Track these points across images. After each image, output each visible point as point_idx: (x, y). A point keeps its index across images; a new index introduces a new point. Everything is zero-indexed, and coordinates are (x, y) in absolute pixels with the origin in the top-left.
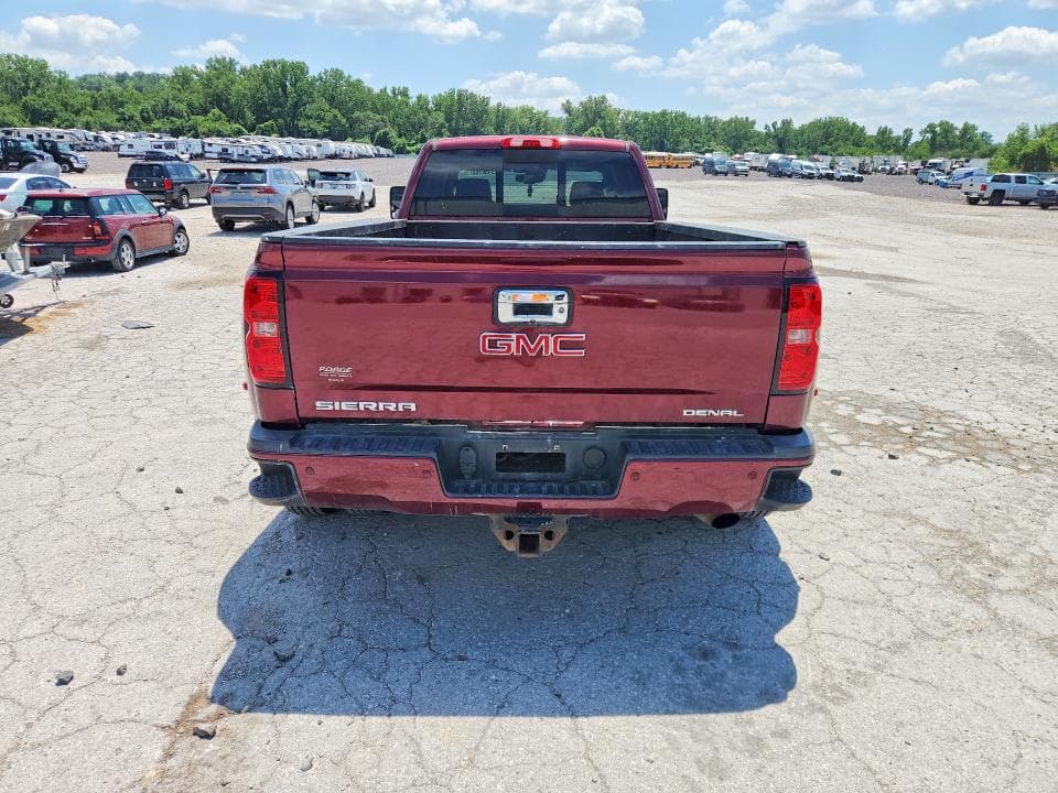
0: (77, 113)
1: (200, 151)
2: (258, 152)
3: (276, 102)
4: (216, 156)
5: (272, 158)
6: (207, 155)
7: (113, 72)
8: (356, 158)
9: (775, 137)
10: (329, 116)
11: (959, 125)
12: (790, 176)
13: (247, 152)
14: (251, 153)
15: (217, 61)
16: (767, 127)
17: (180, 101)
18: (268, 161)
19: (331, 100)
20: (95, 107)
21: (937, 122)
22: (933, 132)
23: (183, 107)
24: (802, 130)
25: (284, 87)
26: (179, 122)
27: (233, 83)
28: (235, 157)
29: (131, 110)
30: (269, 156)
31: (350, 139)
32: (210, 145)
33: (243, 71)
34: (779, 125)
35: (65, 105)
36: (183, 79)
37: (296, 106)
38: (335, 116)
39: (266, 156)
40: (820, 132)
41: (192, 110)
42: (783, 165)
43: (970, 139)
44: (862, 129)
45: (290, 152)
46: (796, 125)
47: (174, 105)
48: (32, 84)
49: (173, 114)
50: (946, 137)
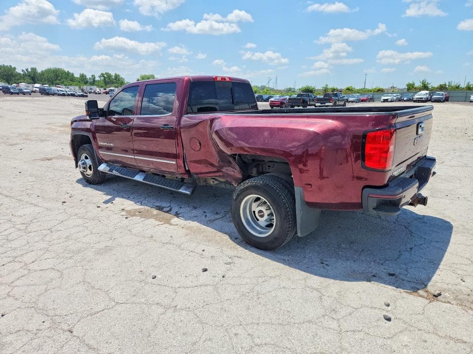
9: (29, 76)
11: (113, 74)
12: (53, 95)
16: (23, 71)
21: (104, 73)
22: (104, 77)
24: (43, 73)
34: (30, 70)
40: (52, 75)
42: (48, 89)
43: (119, 80)
44: (73, 74)
46: (39, 70)
50: (109, 79)
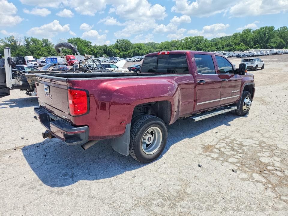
0: (207, 48)
1: (232, 55)
2: (248, 54)
3: (261, 39)
4: (236, 56)
5: (252, 56)
6: (233, 56)
7: (220, 37)
8: (283, 54)
10: (278, 42)
13: (245, 54)
14: (246, 54)
15: (246, 30)
17: (233, 42)
18: (251, 56)
19: (281, 37)
20: (211, 46)
23: (233, 44)
25: (265, 35)
26: (231, 48)
27: (249, 35)
28: (241, 56)
29: (220, 46)
30: (252, 55)
31: (285, 48)
32: (235, 53)
33: (253, 32)
35: (205, 46)
36: (235, 36)
37: (268, 39)
38: (281, 41)
39: (251, 55)
41: (236, 44)
45: (259, 53)
47: (231, 43)
48: (199, 42)
49: (230, 46)
